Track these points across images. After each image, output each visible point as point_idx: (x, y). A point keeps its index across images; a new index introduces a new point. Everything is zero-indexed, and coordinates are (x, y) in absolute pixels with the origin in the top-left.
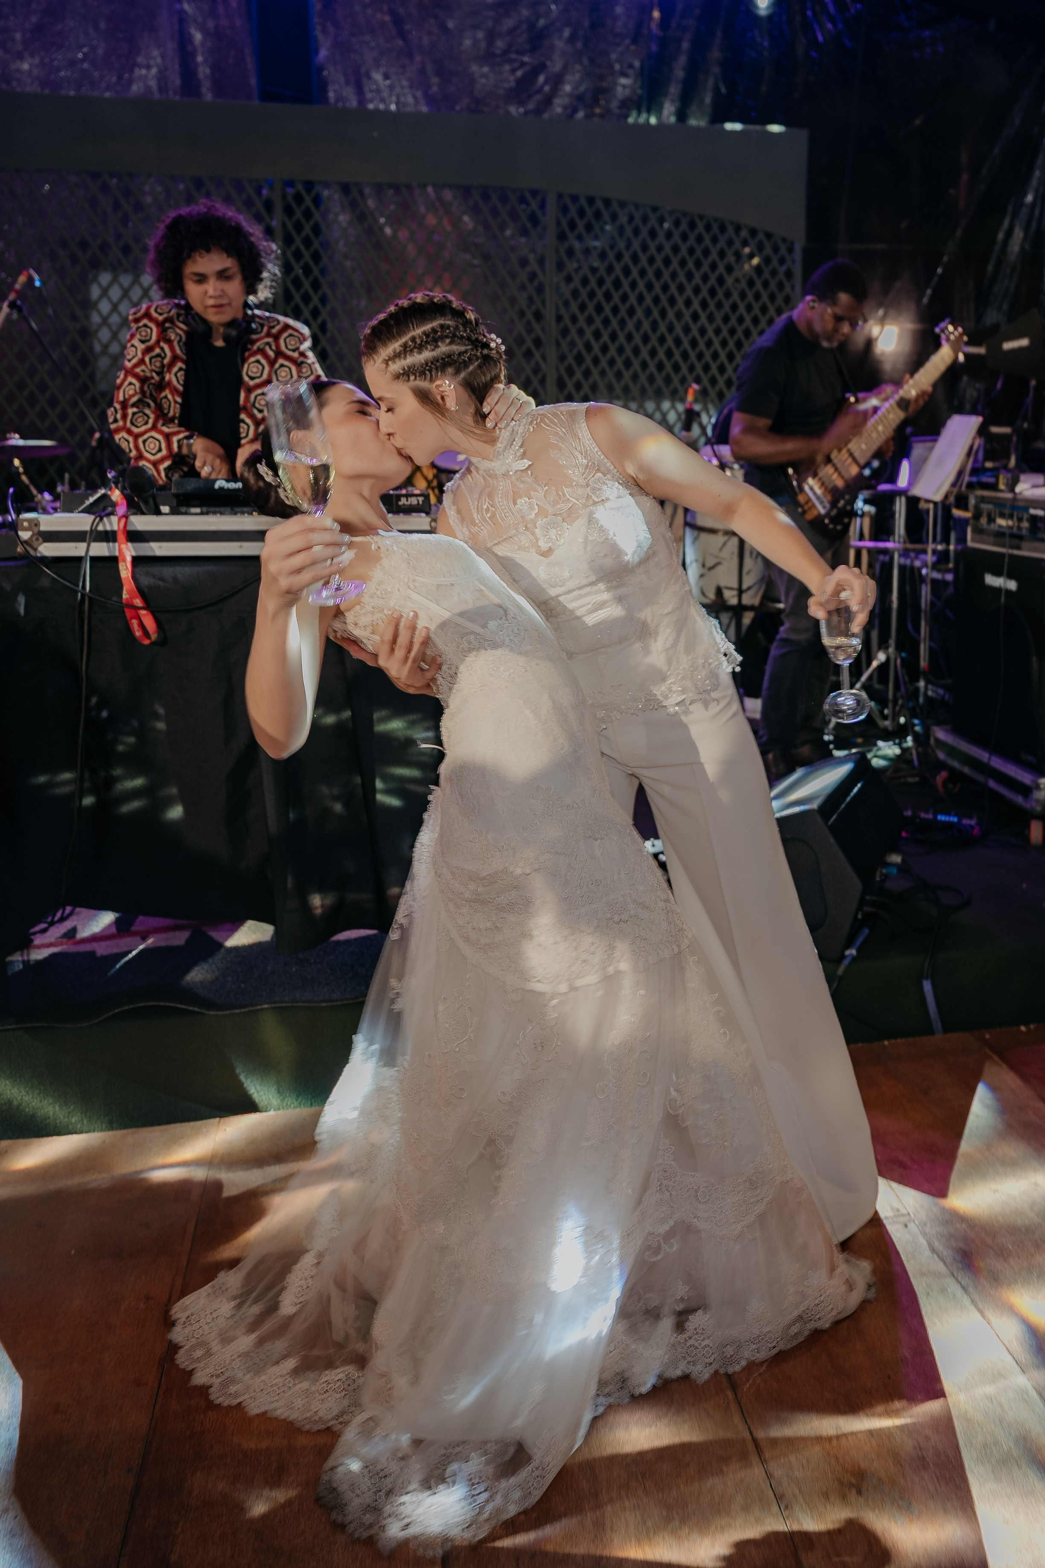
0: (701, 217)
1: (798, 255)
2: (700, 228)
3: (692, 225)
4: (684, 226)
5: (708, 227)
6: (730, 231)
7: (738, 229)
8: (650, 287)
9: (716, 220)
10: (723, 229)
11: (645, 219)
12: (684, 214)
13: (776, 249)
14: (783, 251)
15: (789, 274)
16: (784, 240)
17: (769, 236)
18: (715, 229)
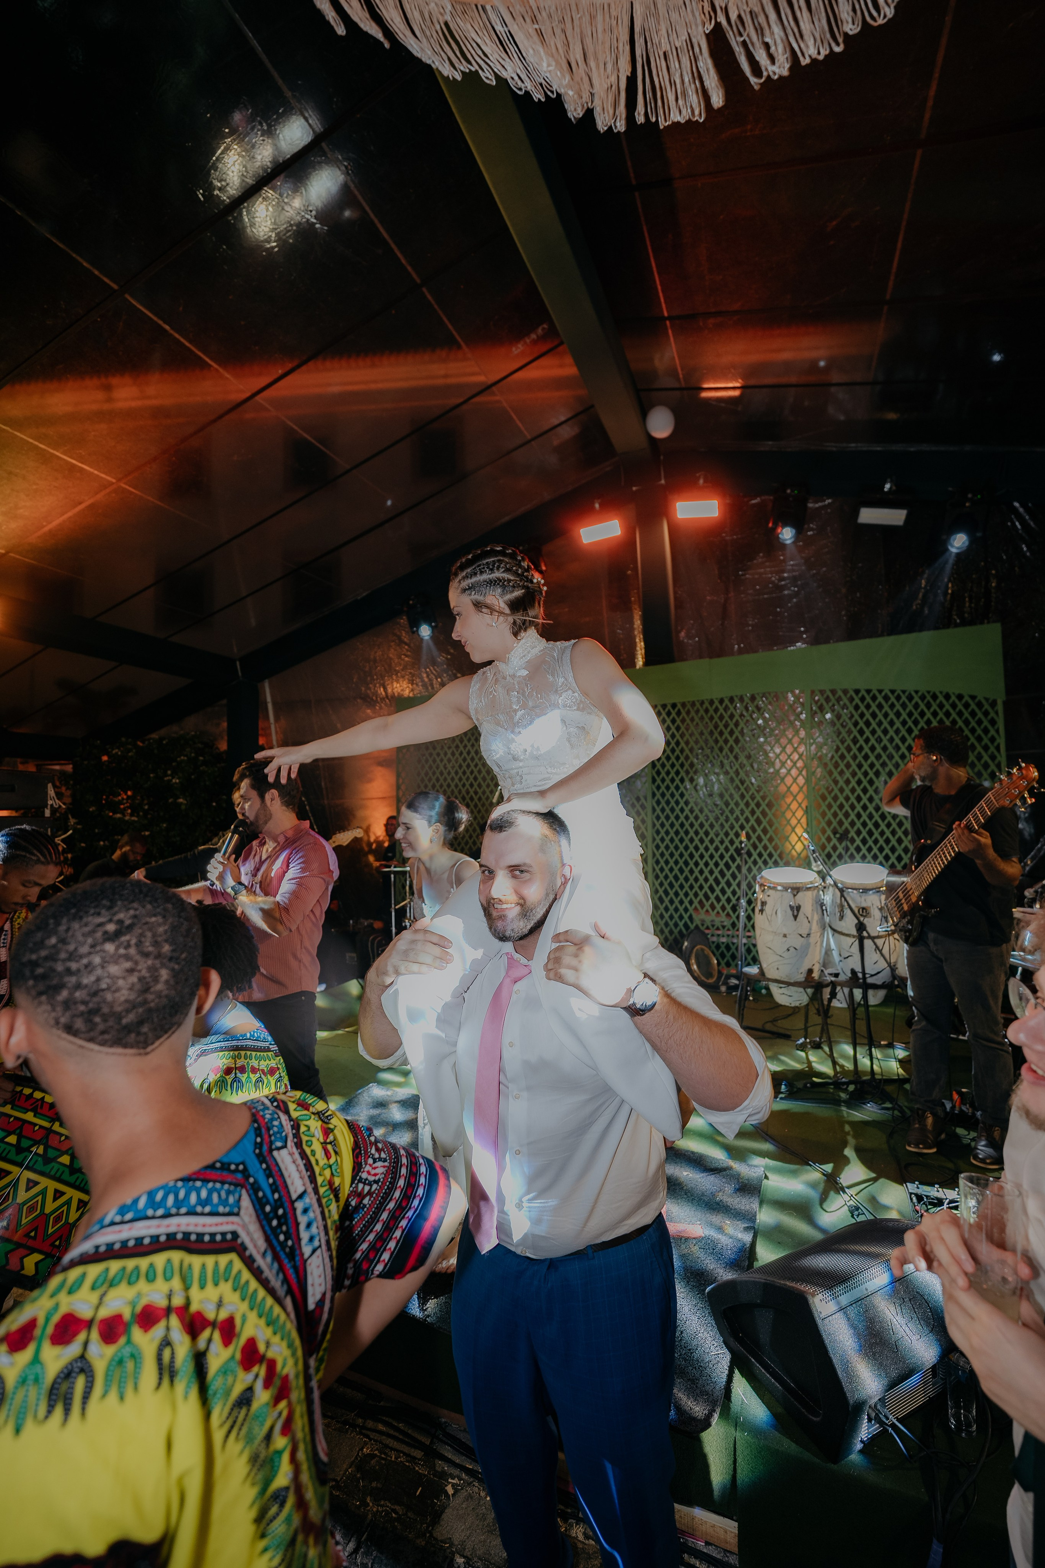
0: (917, 692)
1: (1000, 707)
2: (916, 699)
3: (910, 698)
4: (904, 698)
5: (923, 698)
6: (941, 698)
7: (947, 697)
8: (879, 740)
9: (929, 692)
10: (934, 697)
11: (874, 698)
12: (904, 692)
13: (980, 705)
14: (986, 706)
15: (993, 722)
16: (987, 699)
17: (973, 697)
18: (929, 698)
